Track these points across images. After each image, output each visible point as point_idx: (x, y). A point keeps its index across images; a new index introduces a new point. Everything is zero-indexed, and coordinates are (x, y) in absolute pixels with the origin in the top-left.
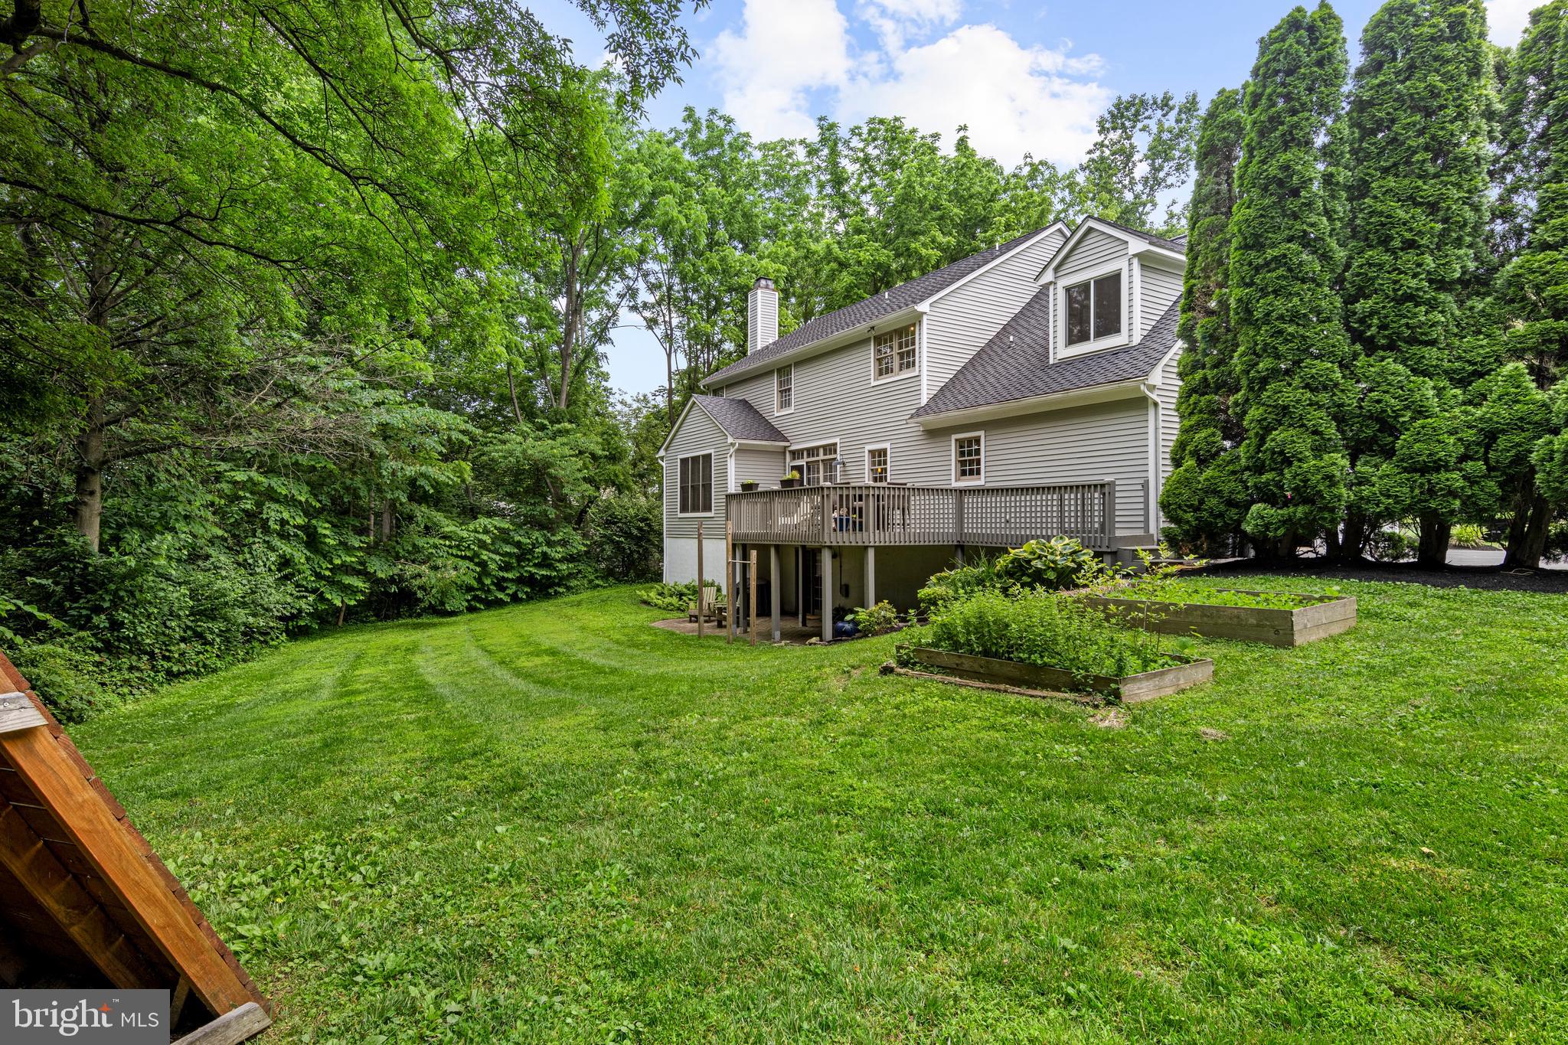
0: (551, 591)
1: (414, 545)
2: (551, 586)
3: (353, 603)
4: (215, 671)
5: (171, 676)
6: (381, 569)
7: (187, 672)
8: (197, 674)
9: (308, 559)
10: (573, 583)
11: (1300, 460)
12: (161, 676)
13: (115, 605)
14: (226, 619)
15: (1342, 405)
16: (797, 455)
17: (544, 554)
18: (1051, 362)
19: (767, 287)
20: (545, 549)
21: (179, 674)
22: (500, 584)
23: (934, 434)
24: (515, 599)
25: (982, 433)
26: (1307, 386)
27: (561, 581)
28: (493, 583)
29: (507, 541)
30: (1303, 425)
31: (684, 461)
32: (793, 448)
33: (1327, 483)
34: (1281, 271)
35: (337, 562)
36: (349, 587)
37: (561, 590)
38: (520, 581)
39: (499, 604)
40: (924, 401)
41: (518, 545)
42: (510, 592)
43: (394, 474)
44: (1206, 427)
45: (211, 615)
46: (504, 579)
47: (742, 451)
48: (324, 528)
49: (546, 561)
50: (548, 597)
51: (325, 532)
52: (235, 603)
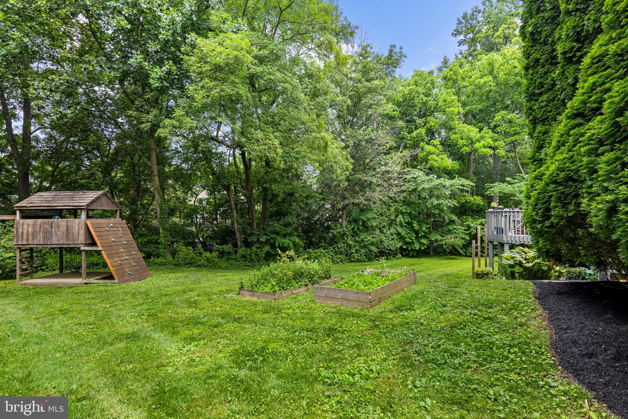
1: (449, 229)
4: (364, 262)
5: (351, 261)
6: (434, 237)
7: (355, 261)
8: (359, 262)
9: (408, 233)
12: (348, 261)
14: (368, 248)
35: (421, 234)
36: (422, 243)
45: (364, 247)
51: (415, 225)
52: (372, 244)
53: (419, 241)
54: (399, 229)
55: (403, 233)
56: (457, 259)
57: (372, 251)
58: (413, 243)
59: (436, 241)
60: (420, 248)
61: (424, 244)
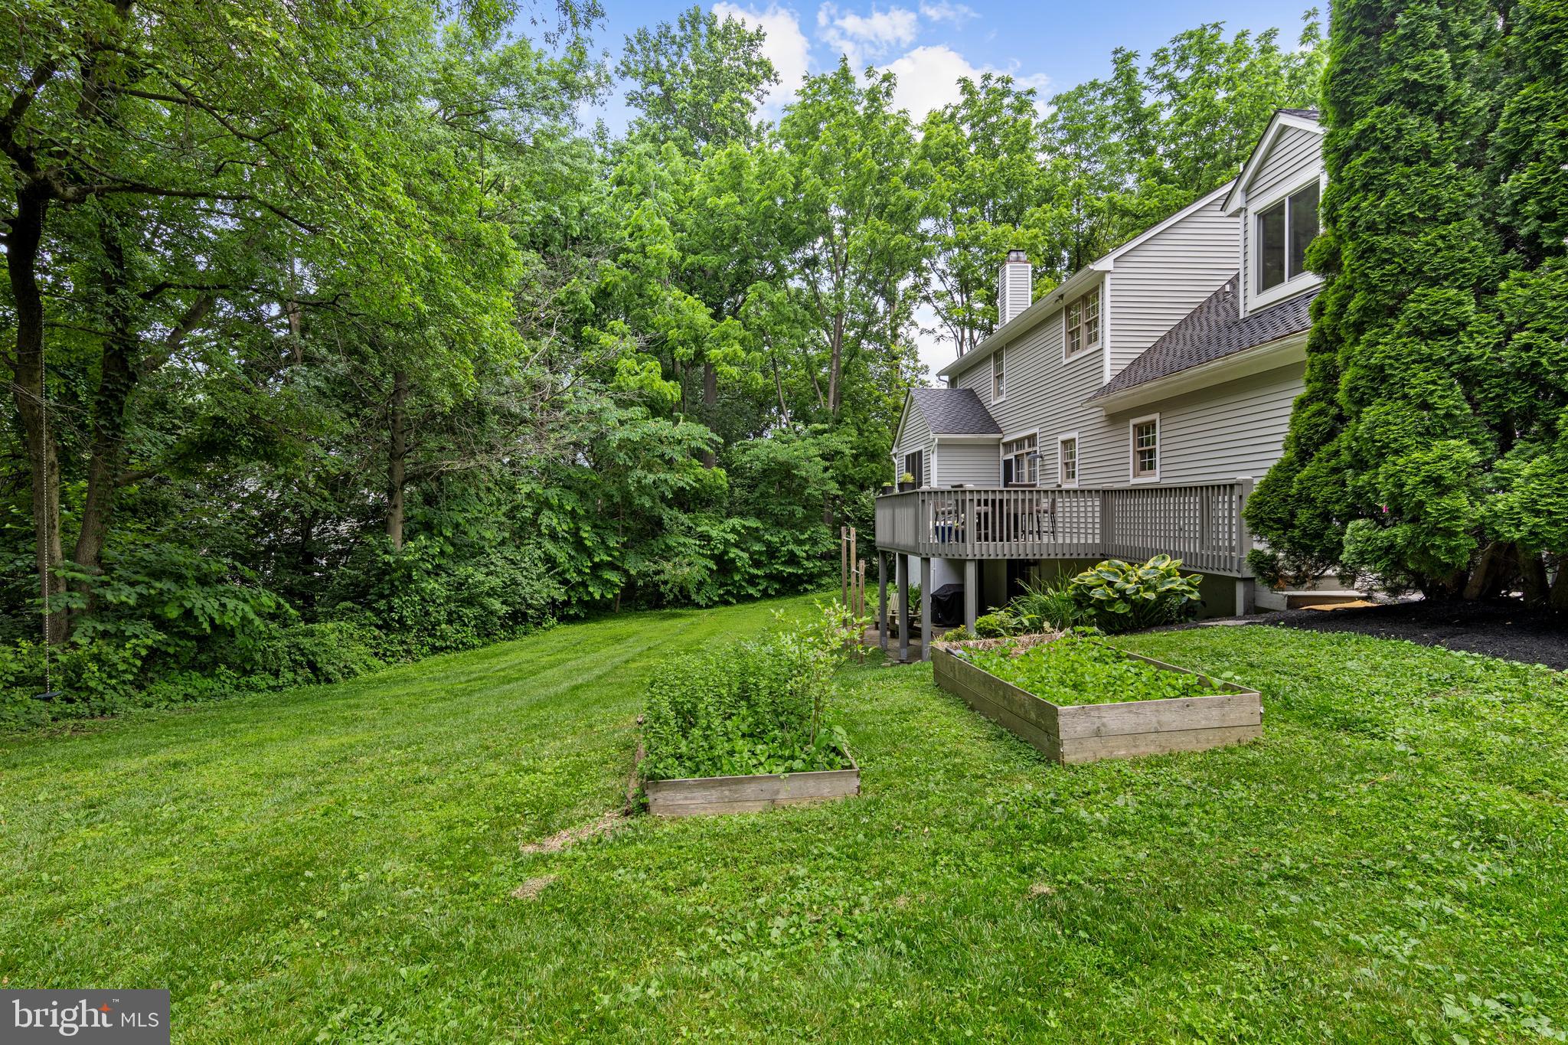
0: (801, 588)
1: (667, 545)
2: (802, 582)
3: (610, 596)
4: (474, 647)
5: (435, 650)
6: (635, 565)
7: (447, 647)
8: (457, 649)
9: (572, 558)
10: (825, 580)
11: (1396, 452)
12: (426, 649)
13: (392, 594)
14: (481, 605)
15: (1468, 358)
16: (1008, 446)
17: (792, 553)
18: (1242, 316)
19: (1018, 260)
20: (791, 547)
21: (442, 649)
22: (752, 580)
23: (1116, 419)
24: (765, 595)
25: (1156, 416)
26: (1417, 332)
27: (812, 578)
28: (744, 580)
29: (759, 539)
30: (1405, 396)
31: (908, 457)
32: (1005, 440)
33: (1430, 489)
34: (1372, 152)
35: (597, 560)
36: (608, 581)
37: (810, 587)
38: (770, 577)
39: (750, 598)
40: (1107, 378)
41: (769, 544)
42: (761, 588)
43: (639, 482)
44: (1319, 400)
45: (469, 602)
46: (757, 576)
47: (942, 445)
48: (587, 533)
49: (792, 559)
50: (798, 593)
51: (585, 535)
52: (492, 593)
53: (599, 577)
54: (550, 546)
55: (562, 557)
56: (680, 616)
57: (491, 613)
58: (584, 584)
59: (642, 575)
60: (602, 596)
61: (614, 585)
